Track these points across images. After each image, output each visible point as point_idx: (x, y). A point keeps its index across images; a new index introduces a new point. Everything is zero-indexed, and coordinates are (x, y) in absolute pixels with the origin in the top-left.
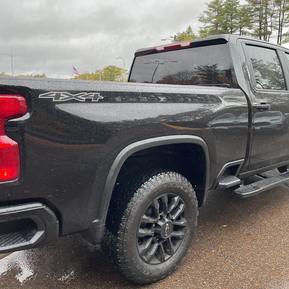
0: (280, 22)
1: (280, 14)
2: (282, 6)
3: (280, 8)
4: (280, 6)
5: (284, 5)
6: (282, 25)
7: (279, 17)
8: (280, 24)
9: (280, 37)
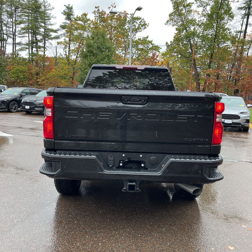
0: (13, 32)
1: (13, 26)
2: (14, 19)
3: (13, 20)
4: (12, 19)
5: (15, 19)
6: (15, 35)
7: (12, 28)
8: (13, 34)
9: (14, 45)
